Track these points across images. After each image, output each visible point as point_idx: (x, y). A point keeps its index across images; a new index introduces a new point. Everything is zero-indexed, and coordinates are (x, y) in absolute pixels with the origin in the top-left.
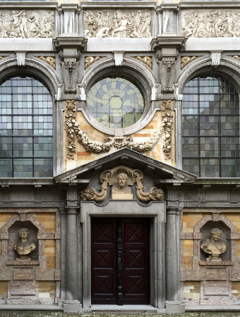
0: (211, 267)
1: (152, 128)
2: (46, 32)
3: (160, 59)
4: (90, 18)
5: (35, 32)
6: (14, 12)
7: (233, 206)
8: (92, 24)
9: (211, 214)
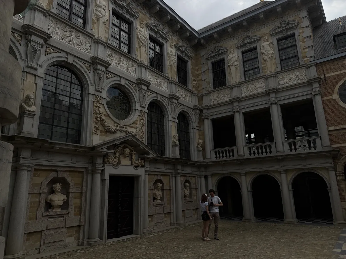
0: (157, 206)
1: (136, 124)
2: (86, 49)
3: (140, 89)
4: (110, 52)
5: (80, 45)
6: (68, 27)
7: (166, 171)
8: (110, 56)
9: (157, 175)
